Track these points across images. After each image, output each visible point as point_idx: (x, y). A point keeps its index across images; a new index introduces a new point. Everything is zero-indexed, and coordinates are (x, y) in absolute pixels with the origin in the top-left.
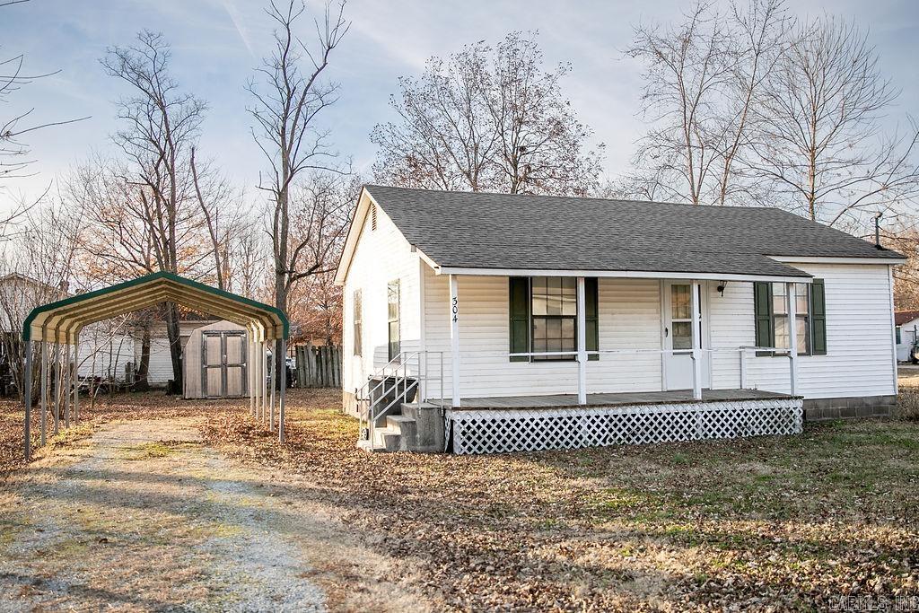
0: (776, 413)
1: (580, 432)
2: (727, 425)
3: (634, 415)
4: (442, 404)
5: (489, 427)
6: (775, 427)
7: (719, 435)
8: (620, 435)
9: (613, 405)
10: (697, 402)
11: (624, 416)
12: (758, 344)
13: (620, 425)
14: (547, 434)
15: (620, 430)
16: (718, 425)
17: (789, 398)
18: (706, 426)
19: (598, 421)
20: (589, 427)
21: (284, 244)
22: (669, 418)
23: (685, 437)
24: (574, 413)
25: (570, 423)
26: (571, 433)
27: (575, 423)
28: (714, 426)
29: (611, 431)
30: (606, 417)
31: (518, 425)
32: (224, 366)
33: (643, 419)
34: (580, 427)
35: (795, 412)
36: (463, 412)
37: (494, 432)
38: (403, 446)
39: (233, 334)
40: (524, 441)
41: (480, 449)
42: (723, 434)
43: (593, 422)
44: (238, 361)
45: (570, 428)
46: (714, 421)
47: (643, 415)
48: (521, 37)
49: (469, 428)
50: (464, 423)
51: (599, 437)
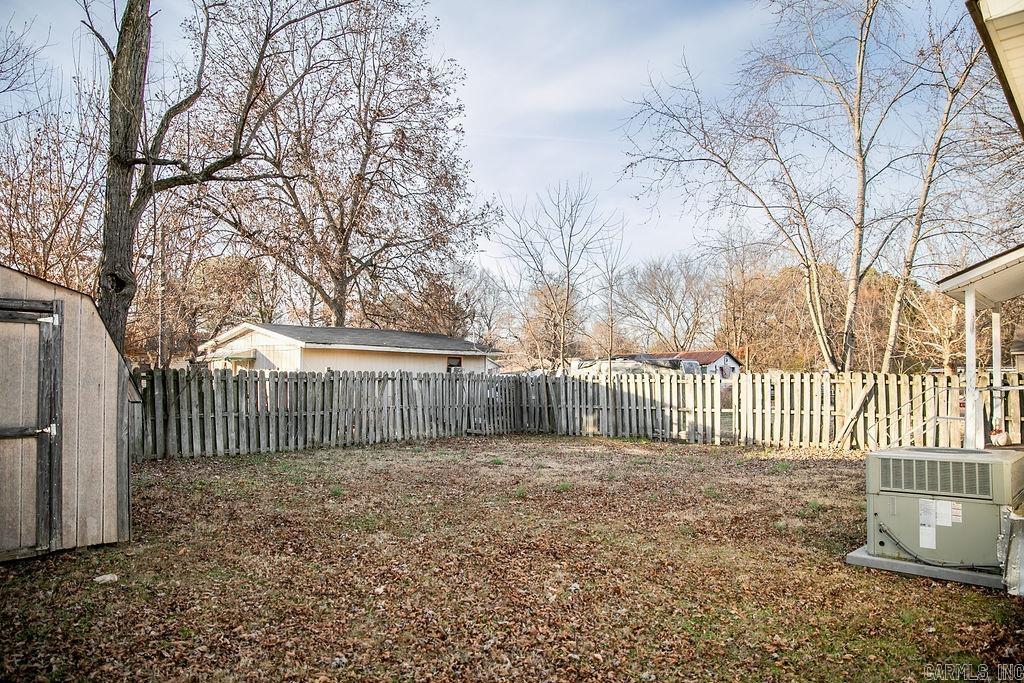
44: (27, 416)
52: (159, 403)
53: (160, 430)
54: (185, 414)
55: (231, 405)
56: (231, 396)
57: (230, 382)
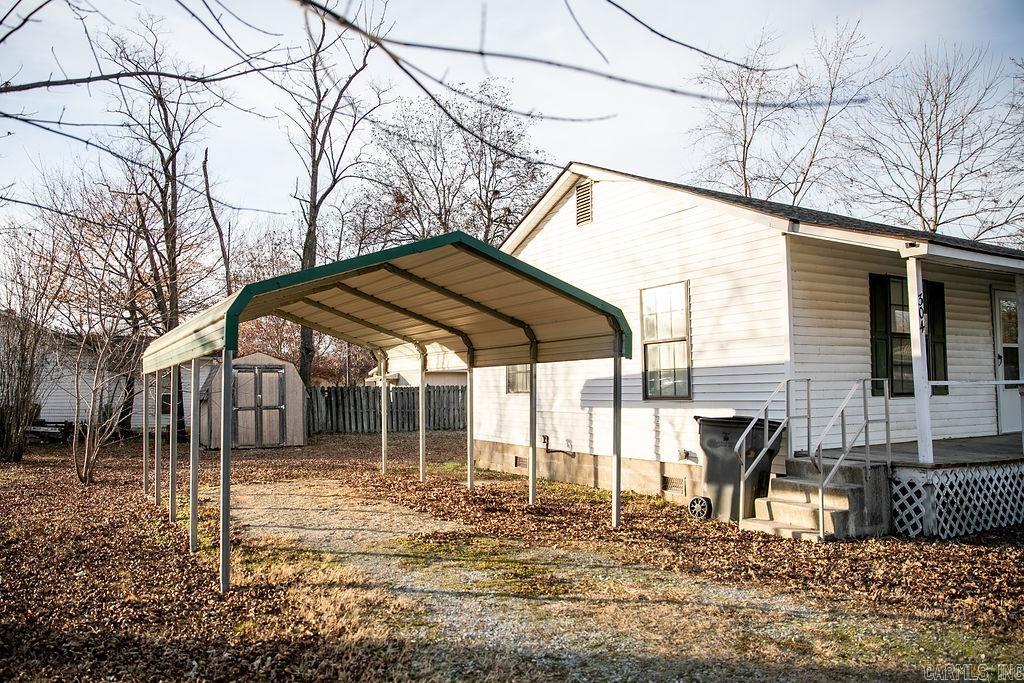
32: (259, 408)
39: (270, 369)
44: (275, 402)
52: (334, 404)
53: (334, 418)
54: (347, 409)
55: (371, 405)
56: (371, 401)
57: (371, 393)
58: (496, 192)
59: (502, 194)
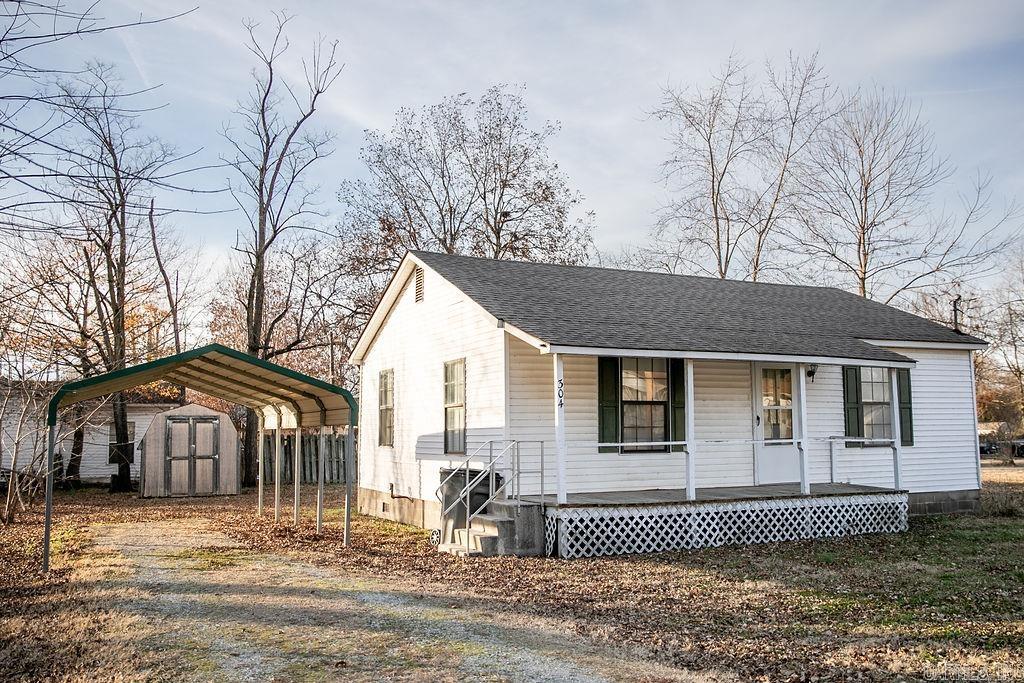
0: (883, 508)
1: (691, 532)
2: (836, 523)
3: (744, 512)
4: (542, 501)
5: (597, 526)
6: (882, 523)
7: (828, 533)
8: (730, 534)
9: (723, 501)
10: (806, 496)
11: (735, 512)
12: (848, 434)
13: (730, 523)
14: (657, 534)
15: (730, 528)
16: (827, 523)
17: (895, 492)
18: (815, 523)
19: (708, 519)
20: (699, 525)
21: (259, 315)
22: (779, 515)
23: (795, 536)
24: (683, 510)
25: (680, 521)
26: (681, 532)
27: (685, 521)
28: (823, 523)
29: (721, 529)
30: (717, 514)
31: (627, 524)
32: (192, 458)
33: (753, 516)
34: (690, 526)
35: (901, 508)
36: (570, 510)
37: (603, 532)
38: (501, 549)
39: (204, 419)
40: (634, 542)
41: (588, 551)
42: (832, 533)
43: (704, 519)
44: (209, 452)
45: (681, 527)
46: (823, 518)
47: (753, 512)
48: (503, 91)
49: (576, 527)
50: (571, 521)
51: (710, 536)
58: (506, 214)
59: (514, 215)
